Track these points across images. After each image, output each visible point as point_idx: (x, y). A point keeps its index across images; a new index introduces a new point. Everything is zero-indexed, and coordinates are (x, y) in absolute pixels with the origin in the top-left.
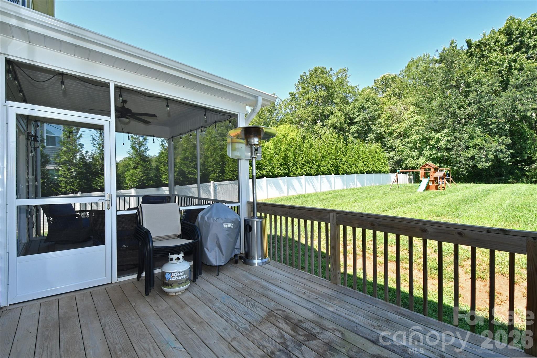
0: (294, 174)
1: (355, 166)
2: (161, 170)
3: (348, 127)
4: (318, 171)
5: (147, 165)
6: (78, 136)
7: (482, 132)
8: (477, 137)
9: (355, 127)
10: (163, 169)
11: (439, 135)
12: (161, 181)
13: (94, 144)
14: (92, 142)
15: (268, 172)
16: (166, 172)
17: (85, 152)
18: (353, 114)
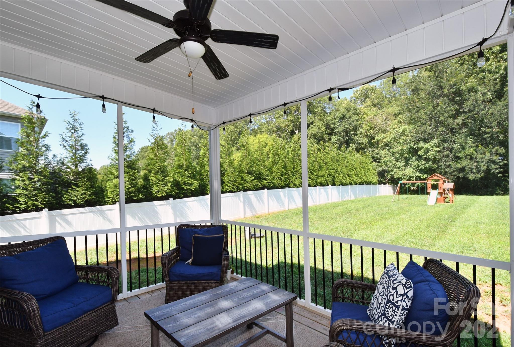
0: (295, 185)
1: (349, 176)
2: (152, 180)
3: (328, 138)
4: (316, 182)
5: (134, 173)
6: (42, 134)
7: (473, 143)
8: (468, 147)
9: (336, 138)
10: (154, 179)
11: (427, 146)
12: (151, 193)
13: (65, 146)
14: (61, 143)
15: (269, 182)
16: (157, 183)
17: (52, 156)
18: (334, 124)
